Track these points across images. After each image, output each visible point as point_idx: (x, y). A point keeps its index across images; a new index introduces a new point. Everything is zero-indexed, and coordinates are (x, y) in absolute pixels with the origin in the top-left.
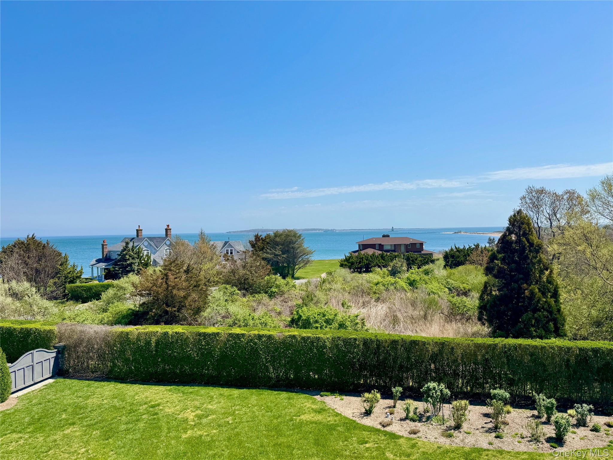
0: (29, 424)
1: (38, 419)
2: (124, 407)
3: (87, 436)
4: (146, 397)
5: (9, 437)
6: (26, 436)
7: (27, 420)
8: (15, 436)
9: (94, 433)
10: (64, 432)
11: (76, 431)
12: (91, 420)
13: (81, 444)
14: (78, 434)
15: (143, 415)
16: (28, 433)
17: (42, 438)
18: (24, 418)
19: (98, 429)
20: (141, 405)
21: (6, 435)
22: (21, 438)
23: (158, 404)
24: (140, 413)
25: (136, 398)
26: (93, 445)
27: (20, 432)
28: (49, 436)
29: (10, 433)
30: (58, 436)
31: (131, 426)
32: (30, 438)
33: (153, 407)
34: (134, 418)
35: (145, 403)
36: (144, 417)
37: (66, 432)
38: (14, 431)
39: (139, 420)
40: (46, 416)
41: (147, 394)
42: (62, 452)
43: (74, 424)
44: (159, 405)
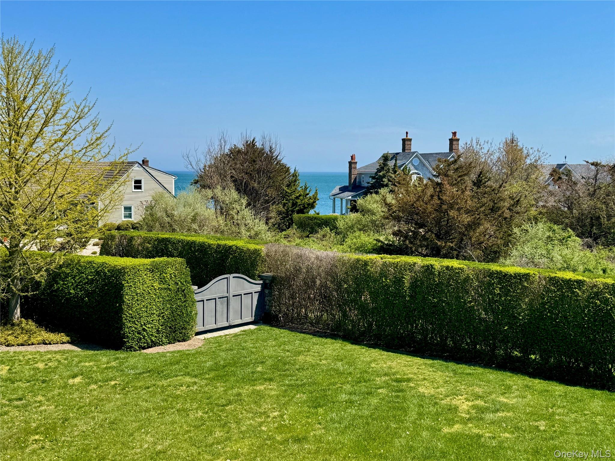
0: (211, 370)
1: (223, 366)
2: (350, 373)
3: (287, 398)
4: (390, 368)
5: (180, 380)
6: (204, 382)
7: (209, 364)
8: (188, 379)
9: (298, 396)
10: (255, 388)
11: (271, 389)
12: (297, 380)
13: (275, 406)
14: (273, 393)
15: (379, 388)
16: (206, 379)
17: (222, 389)
18: (205, 362)
19: (304, 393)
20: (378, 376)
21: (177, 376)
22: (195, 383)
23: (408, 378)
24: (376, 385)
25: (373, 365)
26: (291, 409)
27: (196, 376)
28: (232, 388)
29: (182, 375)
30: (246, 390)
31: (357, 398)
32: (206, 385)
33: (398, 381)
34: (364, 389)
35: (385, 375)
36: (380, 391)
37: (258, 388)
38: (188, 374)
39: (371, 393)
40: (235, 364)
41: (394, 364)
42: (245, 410)
43: (271, 380)
44: (409, 380)
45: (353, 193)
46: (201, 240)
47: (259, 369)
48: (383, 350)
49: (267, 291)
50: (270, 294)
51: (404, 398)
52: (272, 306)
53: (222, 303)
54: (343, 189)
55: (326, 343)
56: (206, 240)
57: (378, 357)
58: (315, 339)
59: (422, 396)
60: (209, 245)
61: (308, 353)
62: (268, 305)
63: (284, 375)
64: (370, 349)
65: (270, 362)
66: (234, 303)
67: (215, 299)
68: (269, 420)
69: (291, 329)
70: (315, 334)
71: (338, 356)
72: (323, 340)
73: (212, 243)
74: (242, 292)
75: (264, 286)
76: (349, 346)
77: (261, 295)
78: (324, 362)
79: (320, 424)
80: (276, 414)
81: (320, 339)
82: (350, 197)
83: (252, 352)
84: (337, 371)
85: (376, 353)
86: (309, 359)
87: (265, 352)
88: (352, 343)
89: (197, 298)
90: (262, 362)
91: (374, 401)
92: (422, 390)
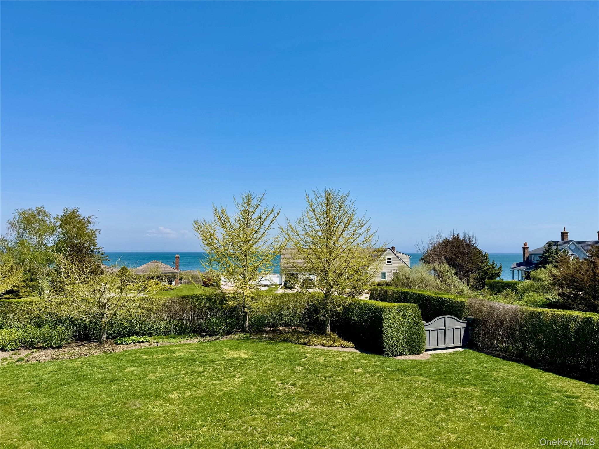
0: (435, 374)
1: (443, 372)
2: (532, 387)
3: (487, 399)
4: (562, 387)
5: (417, 378)
6: (431, 381)
7: (434, 370)
8: (422, 378)
9: (495, 398)
10: (465, 389)
11: (476, 391)
12: (493, 388)
13: (479, 403)
14: (477, 394)
15: (554, 400)
16: (433, 379)
17: (443, 387)
18: (432, 369)
19: (499, 397)
20: (552, 391)
21: (415, 375)
22: (427, 381)
23: (576, 396)
24: (552, 398)
25: (549, 384)
26: (490, 407)
27: (426, 377)
28: (450, 387)
29: (418, 375)
30: (459, 390)
31: (538, 405)
32: (433, 383)
33: (568, 396)
34: (542, 400)
35: (558, 391)
36: (555, 402)
37: (467, 389)
38: (422, 375)
39: (548, 403)
40: (451, 372)
41: (565, 385)
42: (459, 403)
43: (475, 385)
44: (577, 397)
45: (526, 267)
46: (427, 294)
47: (467, 377)
48: (556, 374)
49: (470, 328)
50: (472, 330)
51: (574, 409)
52: (474, 338)
53: (441, 333)
54: (519, 265)
55: (513, 365)
56: (430, 294)
57: (552, 379)
58: (504, 362)
59: (589, 410)
60: (432, 297)
61: (500, 371)
62: (471, 337)
63: (484, 383)
64: (545, 372)
65: (474, 373)
66: (449, 334)
67: (437, 330)
68: (475, 411)
69: (487, 353)
70: (504, 358)
71: (521, 374)
72: (510, 363)
73: (434, 296)
74: (454, 327)
75: (468, 324)
76: (529, 369)
77: (466, 330)
78: (512, 377)
79: (511, 419)
80: (480, 408)
81: (508, 362)
82: (525, 270)
83: (461, 366)
84: (521, 384)
85: (550, 376)
86: (500, 374)
87: (470, 367)
88: (532, 367)
89: (426, 328)
90: (469, 373)
91: (551, 409)
92: (588, 405)
